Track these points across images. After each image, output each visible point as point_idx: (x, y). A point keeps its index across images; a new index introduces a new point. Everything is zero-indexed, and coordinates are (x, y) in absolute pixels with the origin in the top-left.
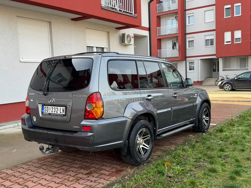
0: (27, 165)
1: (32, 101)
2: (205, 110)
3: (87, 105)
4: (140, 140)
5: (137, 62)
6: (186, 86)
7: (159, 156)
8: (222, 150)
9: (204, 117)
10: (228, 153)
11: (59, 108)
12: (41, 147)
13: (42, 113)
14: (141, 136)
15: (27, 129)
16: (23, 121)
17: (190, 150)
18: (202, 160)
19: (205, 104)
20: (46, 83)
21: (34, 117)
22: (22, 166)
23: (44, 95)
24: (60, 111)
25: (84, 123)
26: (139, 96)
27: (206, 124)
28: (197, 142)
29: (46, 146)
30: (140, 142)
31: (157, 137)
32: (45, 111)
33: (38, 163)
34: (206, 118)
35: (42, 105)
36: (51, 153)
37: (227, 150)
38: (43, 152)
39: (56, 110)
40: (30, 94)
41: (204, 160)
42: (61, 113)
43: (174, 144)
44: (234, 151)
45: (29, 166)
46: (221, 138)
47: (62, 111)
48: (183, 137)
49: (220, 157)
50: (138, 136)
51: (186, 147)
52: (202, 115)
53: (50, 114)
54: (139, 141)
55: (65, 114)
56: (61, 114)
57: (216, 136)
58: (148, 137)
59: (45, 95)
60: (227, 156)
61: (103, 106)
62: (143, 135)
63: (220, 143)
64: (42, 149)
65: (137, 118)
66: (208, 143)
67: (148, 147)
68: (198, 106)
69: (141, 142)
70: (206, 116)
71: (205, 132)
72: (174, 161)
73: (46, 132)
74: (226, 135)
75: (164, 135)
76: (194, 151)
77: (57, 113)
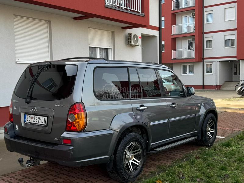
0: (9, 177)
1: (15, 108)
2: (210, 121)
3: (69, 116)
4: (129, 154)
5: (130, 69)
6: (187, 95)
7: (152, 173)
8: (223, 169)
9: (209, 129)
10: (229, 172)
11: (41, 117)
12: (21, 159)
13: (25, 122)
14: (130, 150)
15: (9, 138)
16: (6, 129)
17: (188, 167)
18: (198, 180)
19: (211, 115)
20: (29, 90)
21: (17, 126)
22: (3, 178)
23: (26, 103)
24: (42, 120)
25: (66, 135)
26: (129, 106)
27: (211, 137)
28: (197, 158)
29: (26, 158)
30: (129, 157)
31: (151, 152)
32: (27, 120)
33: (21, 175)
34: (212, 131)
35: (24, 113)
36: (31, 166)
37: (229, 168)
38: (23, 165)
39: (38, 119)
40: (13, 101)
41: (201, 179)
42: (42, 124)
43: (172, 159)
44: (237, 169)
45: (10, 179)
46: (226, 154)
47: (43, 121)
48: (184, 152)
49: (220, 176)
50: (126, 150)
51: (184, 163)
52: (206, 127)
53: (31, 123)
54: (128, 155)
55: (46, 124)
56: (43, 125)
57: (221, 151)
58: (139, 151)
59: (28, 103)
60: (227, 176)
61: (86, 117)
62: (133, 149)
63: (223, 160)
64: (21, 161)
65: (126, 131)
66: (210, 159)
67: (138, 162)
68: (202, 117)
69: (130, 156)
70: (212, 128)
71: (207, 146)
72: (168, 179)
73: (27, 143)
74: (233, 151)
75: (159, 149)
76: (192, 167)
77: (39, 123)
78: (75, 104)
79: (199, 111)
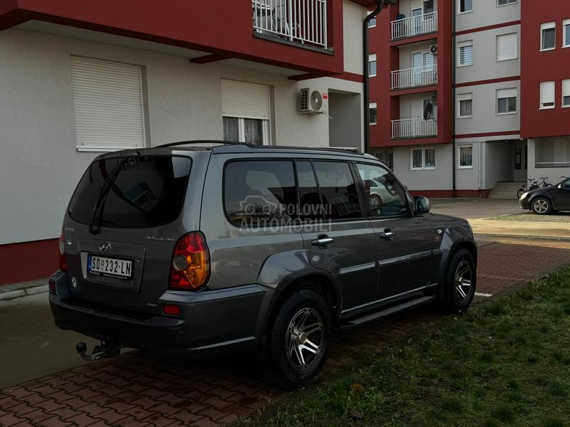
0: (61, 379)
1: (70, 243)
2: (461, 264)
3: (175, 258)
4: (297, 333)
6: (415, 213)
7: (344, 368)
8: (486, 358)
9: (460, 280)
10: (498, 366)
11: (120, 262)
12: (81, 346)
13: (88, 270)
14: (300, 325)
15: (59, 303)
16: (52, 284)
17: (417, 355)
18: (435, 381)
19: (463, 251)
20: (97, 207)
21: (73, 279)
22: (50, 381)
23: (90, 232)
24: (121, 268)
25: (169, 296)
26: (298, 238)
27: (464, 294)
28: (435, 337)
29: (92, 343)
30: (298, 338)
31: (342, 327)
32: (94, 268)
33: (85, 376)
34: (465, 282)
35: (87, 253)
36: (101, 358)
37: (498, 358)
38: (85, 355)
39: (114, 266)
40: (67, 229)
41: (440, 380)
42: (123, 274)
43: (383, 340)
44: (513, 360)
45: (63, 382)
46: (492, 328)
47: (125, 270)
48: (409, 325)
49: (479, 375)
50: (291, 325)
51: (409, 349)
52: (454, 276)
53: (102, 274)
54: (296, 335)
55: (130, 276)
56: (124, 276)
57: (482, 323)
58: (318, 326)
59: (94, 233)
60: (493, 373)
61: (208, 261)
62: (302, 322)
63: (487, 341)
64: (82, 349)
65: (290, 286)
66: (460, 338)
67: (314, 348)
68: (445, 256)
69: (300, 337)
70: (466, 277)
71: (456, 313)
72: (375, 380)
73: (93, 314)
74: (506, 322)
75: (357, 322)
76: (425, 357)
77: (116, 273)
78: (187, 235)
79: (438, 244)
